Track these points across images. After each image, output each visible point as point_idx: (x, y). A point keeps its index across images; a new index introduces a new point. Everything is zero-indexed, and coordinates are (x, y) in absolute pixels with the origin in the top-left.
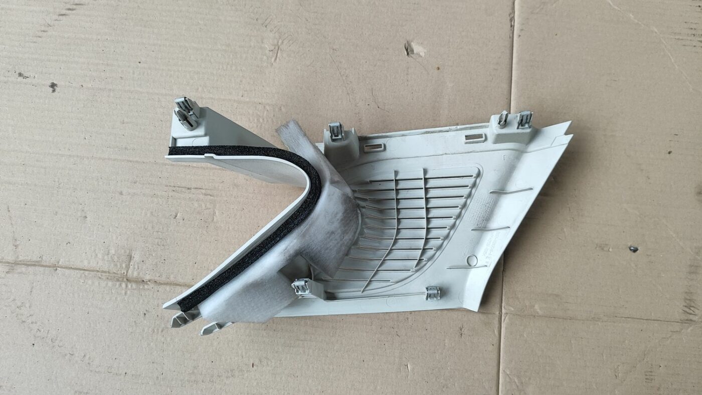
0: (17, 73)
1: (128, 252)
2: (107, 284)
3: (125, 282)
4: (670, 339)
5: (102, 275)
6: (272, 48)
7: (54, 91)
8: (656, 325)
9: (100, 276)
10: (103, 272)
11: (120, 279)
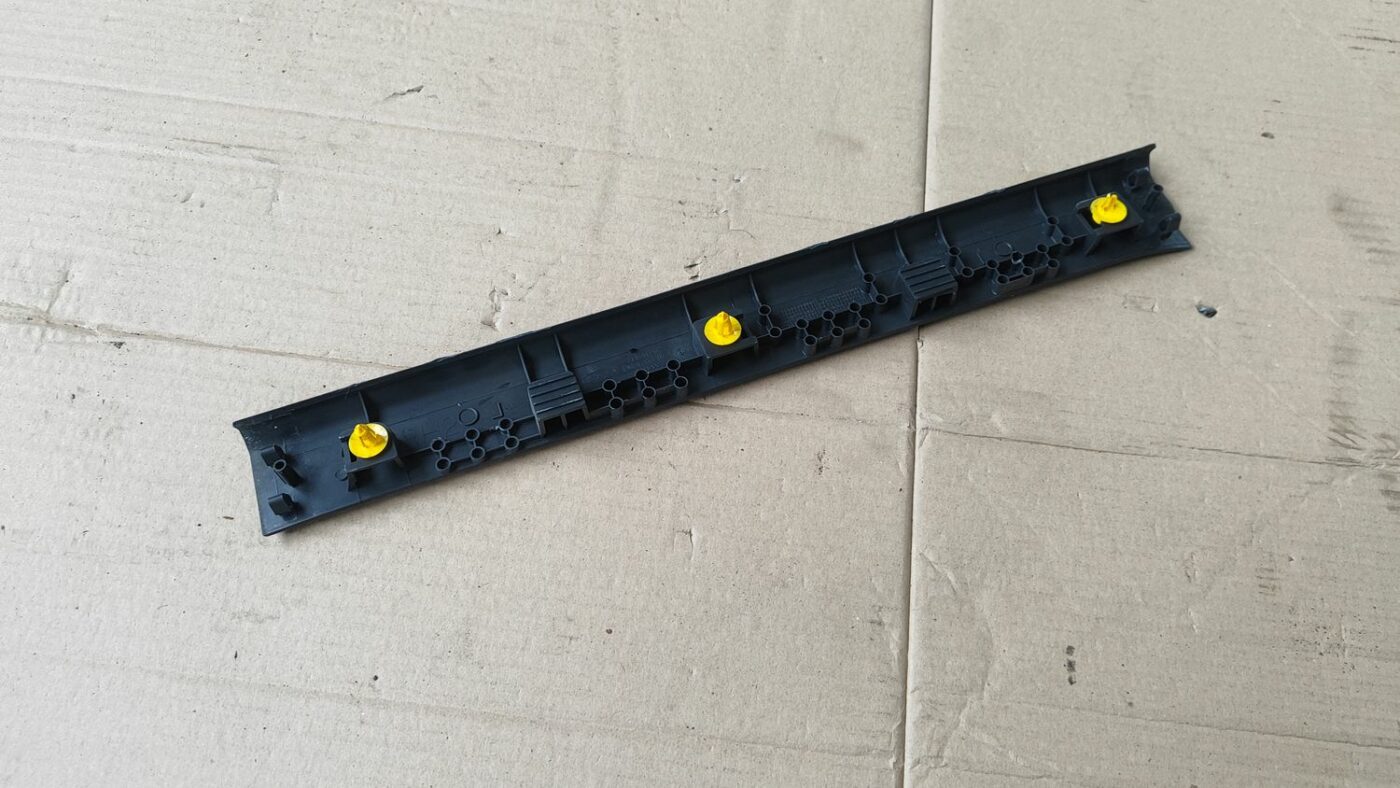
1: (62, 264)
3: (40, 325)
4: (1307, 499)
8: (1272, 467)
11: (31, 320)
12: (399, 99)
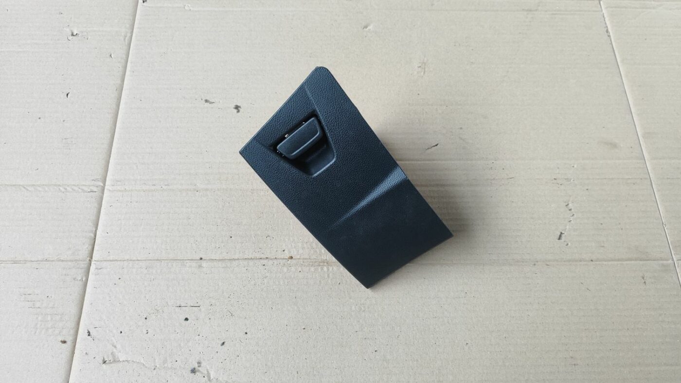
0: (204, 100)
2: (309, 270)
3: (326, 266)
5: (303, 262)
6: (420, 65)
7: (238, 111)
9: (302, 263)
10: (304, 259)
11: (321, 264)
12: (430, 150)
